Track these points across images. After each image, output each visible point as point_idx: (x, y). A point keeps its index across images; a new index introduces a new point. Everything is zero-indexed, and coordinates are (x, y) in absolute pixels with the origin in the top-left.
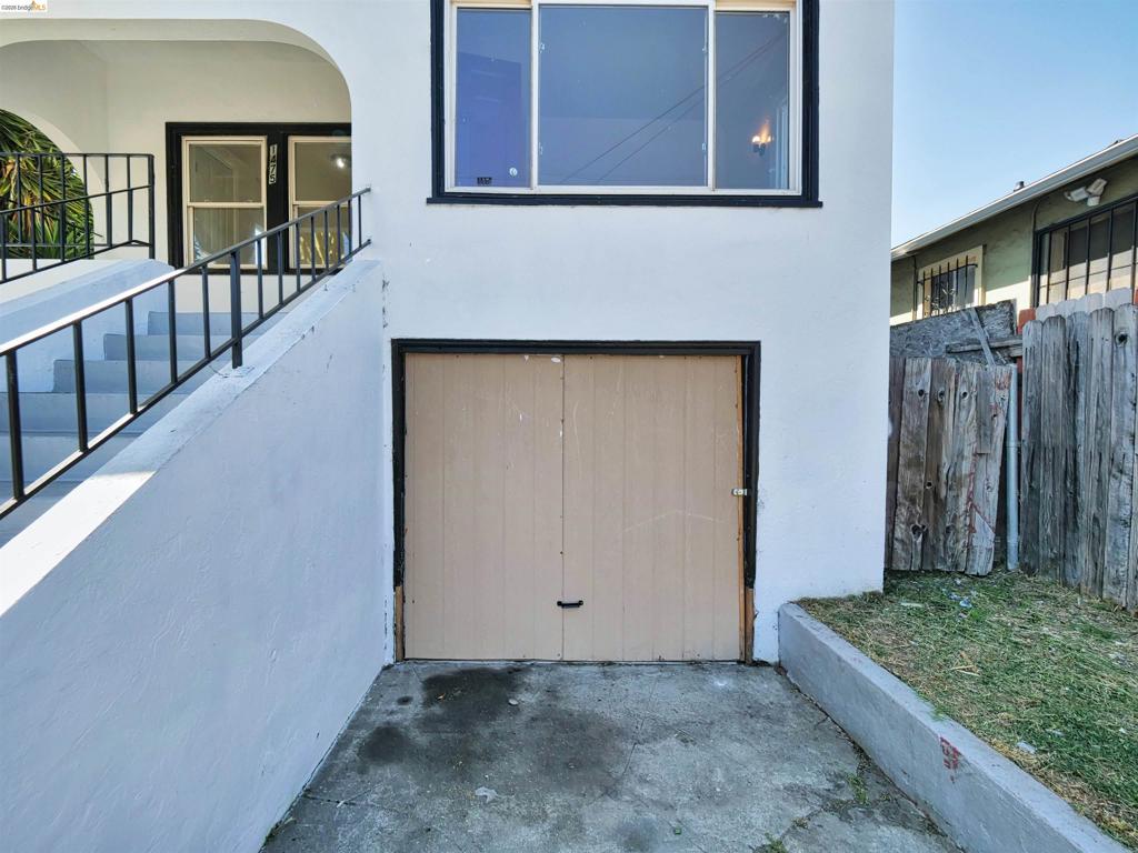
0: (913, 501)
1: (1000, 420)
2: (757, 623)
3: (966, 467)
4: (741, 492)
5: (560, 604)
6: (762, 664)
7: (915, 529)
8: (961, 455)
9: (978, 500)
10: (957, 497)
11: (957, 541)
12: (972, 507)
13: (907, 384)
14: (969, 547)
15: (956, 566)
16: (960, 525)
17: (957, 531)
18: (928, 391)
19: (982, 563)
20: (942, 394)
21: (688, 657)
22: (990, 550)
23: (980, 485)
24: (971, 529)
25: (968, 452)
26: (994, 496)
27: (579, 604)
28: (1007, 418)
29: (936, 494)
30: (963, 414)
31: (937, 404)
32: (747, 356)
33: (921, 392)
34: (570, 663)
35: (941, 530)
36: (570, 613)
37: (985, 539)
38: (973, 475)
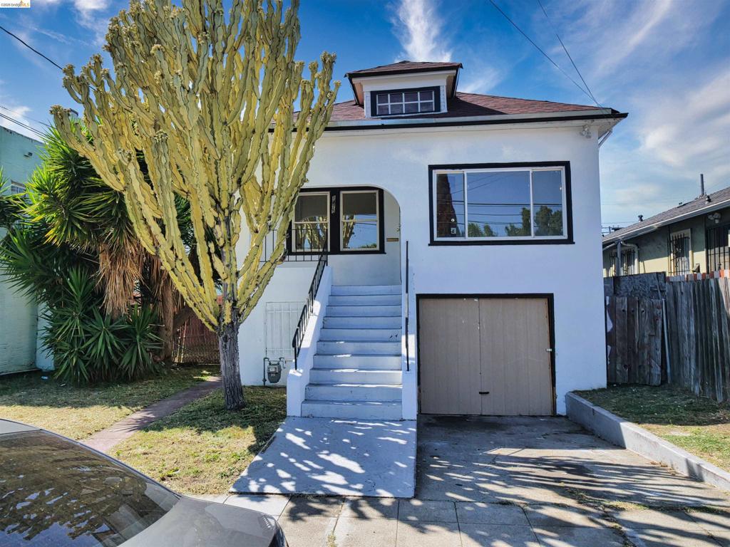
0: (623, 354)
1: (660, 321)
2: (557, 400)
3: (646, 340)
4: (550, 350)
5: (480, 393)
6: (560, 416)
7: (625, 366)
8: (644, 336)
9: (653, 354)
10: (643, 353)
11: (644, 371)
12: (650, 357)
13: (618, 307)
14: (650, 374)
15: (645, 381)
16: (645, 365)
17: (644, 368)
18: (626, 310)
19: (656, 380)
20: (633, 311)
21: (531, 415)
22: (658, 375)
23: (653, 348)
24: (650, 366)
25: (646, 334)
26: (659, 352)
27: (488, 393)
28: (663, 320)
29: (634, 352)
30: (643, 319)
31: (631, 314)
32: (549, 298)
33: (624, 311)
34: (485, 416)
35: (637, 366)
36: (484, 396)
37: (657, 370)
38: (649, 344)
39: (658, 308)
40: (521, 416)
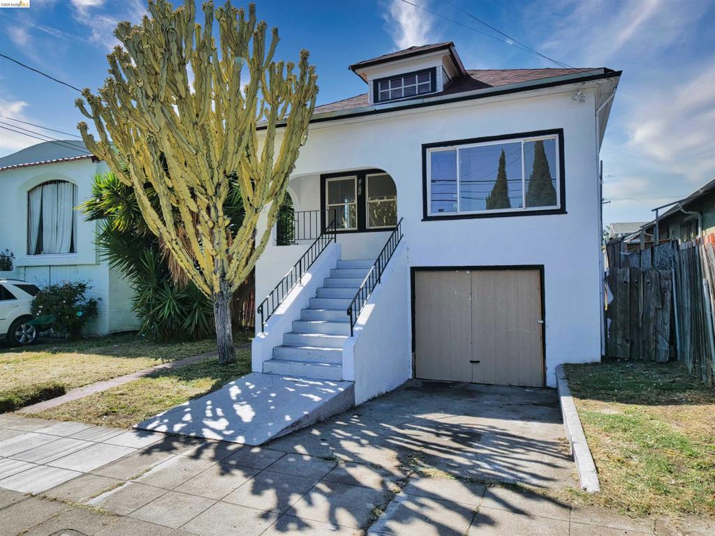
0: (625, 329)
2: (547, 372)
3: (652, 314)
4: (542, 322)
5: (471, 362)
6: (550, 388)
7: (627, 341)
8: (649, 309)
9: (660, 328)
10: (648, 327)
11: (650, 346)
12: (656, 331)
13: (618, 279)
14: (656, 349)
15: (650, 357)
16: (650, 340)
17: (649, 343)
18: (628, 281)
19: (664, 356)
20: (637, 283)
21: (521, 385)
22: (667, 351)
23: (659, 322)
24: (657, 341)
25: (652, 307)
26: (667, 327)
27: (478, 362)
28: (672, 293)
29: (638, 325)
30: (649, 291)
31: (633, 286)
32: (540, 269)
33: (625, 282)
34: (475, 383)
35: (641, 341)
36: (474, 365)
37: (664, 346)
38: (656, 318)
39: (666, 279)
40: (510, 386)
